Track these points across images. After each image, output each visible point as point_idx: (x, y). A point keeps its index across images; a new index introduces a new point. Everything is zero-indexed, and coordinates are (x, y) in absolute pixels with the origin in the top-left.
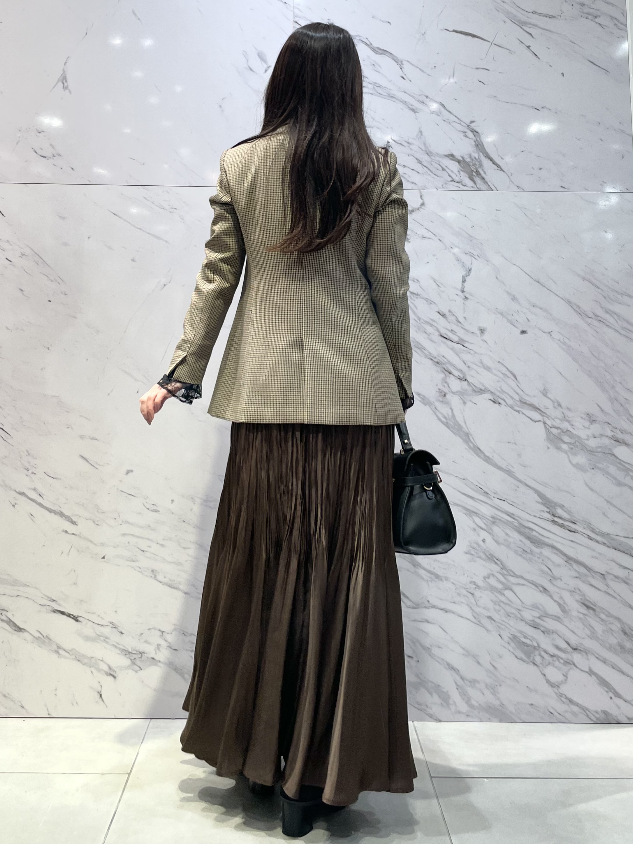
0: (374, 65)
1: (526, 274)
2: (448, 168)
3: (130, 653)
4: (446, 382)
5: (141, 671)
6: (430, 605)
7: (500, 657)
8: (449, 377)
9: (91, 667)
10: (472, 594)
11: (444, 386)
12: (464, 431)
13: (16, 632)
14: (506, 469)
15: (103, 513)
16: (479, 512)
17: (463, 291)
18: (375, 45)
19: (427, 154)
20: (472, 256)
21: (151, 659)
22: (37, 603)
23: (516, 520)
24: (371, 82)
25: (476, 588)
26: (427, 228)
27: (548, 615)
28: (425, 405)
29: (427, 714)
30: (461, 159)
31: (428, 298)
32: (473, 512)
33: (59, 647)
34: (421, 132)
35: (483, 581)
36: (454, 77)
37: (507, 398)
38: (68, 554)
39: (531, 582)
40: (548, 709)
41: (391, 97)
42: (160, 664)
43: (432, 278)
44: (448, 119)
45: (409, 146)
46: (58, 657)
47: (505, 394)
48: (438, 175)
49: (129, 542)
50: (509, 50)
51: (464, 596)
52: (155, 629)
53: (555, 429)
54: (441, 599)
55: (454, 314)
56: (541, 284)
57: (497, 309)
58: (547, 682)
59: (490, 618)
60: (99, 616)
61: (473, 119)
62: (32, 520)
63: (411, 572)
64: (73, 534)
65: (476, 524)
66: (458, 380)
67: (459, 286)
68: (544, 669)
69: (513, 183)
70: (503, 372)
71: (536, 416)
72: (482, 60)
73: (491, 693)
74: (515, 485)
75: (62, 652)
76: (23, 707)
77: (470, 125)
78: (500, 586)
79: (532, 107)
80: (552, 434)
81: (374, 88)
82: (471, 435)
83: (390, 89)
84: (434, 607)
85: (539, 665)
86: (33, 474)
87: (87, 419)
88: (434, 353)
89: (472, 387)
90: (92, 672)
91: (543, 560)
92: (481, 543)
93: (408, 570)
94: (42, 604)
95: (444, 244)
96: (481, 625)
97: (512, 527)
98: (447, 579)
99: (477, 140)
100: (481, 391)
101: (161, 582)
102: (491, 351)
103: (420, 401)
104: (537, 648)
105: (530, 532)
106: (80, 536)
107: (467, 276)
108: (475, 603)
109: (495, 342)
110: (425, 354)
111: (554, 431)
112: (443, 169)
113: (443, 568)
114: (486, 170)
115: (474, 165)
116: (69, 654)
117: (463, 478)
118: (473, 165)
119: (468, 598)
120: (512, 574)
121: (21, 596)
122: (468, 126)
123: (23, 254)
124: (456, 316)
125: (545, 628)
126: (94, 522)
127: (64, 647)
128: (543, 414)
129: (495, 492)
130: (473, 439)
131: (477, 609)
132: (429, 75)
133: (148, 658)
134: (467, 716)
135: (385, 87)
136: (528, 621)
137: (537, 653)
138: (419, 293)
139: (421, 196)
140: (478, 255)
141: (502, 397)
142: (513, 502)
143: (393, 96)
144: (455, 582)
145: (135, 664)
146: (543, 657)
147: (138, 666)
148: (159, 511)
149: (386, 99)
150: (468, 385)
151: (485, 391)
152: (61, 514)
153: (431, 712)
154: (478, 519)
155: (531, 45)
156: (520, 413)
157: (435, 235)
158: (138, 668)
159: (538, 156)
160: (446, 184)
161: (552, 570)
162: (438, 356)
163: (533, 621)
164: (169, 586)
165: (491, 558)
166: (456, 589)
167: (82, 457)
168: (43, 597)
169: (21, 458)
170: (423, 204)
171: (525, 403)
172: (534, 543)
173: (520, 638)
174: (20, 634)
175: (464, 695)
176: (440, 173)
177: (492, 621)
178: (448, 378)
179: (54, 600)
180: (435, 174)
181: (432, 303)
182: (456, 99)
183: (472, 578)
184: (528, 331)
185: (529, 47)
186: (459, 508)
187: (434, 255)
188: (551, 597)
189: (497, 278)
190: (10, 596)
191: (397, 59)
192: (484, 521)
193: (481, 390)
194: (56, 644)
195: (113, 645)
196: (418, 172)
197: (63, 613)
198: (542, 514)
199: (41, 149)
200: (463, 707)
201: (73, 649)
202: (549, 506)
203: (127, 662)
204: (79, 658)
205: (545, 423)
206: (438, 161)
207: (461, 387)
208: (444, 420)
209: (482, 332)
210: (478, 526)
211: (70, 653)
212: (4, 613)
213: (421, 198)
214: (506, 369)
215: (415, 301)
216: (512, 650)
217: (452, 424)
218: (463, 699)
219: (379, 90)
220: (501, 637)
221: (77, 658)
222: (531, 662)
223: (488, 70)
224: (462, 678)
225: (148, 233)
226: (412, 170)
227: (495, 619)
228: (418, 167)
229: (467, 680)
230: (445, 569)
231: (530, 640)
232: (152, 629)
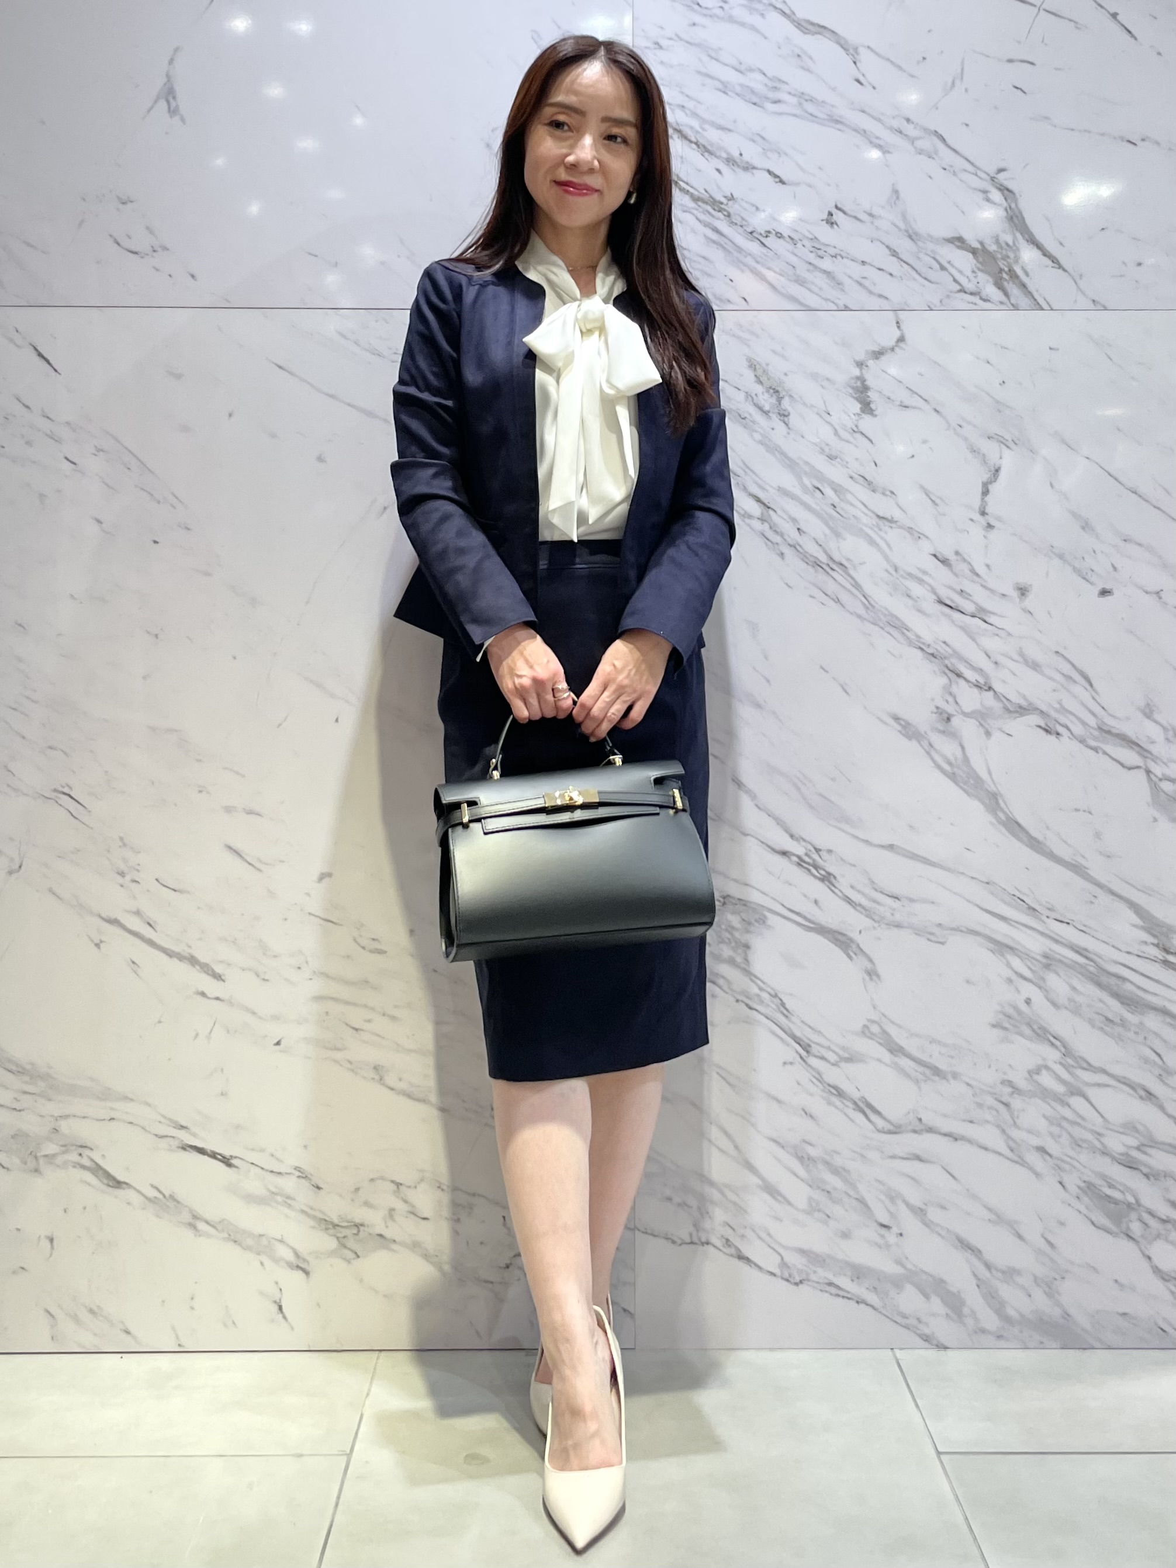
0: (799, 56)
1: (1109, 474)
2: (953, 266)
3: (335, 1226)
4: (951, 694)
5: (359, 1259)
6: (923, 1128)
7: (1062, 1224)
8: (957, 683)
9: (258, 1254)
10: (1007, 1105)
11: (947, 702)
12: (987, 790)
13: (111, 1189)
14: (1070, 860)
15: (275, 956)
16: (1020, 948)
17: (983, 513)
18: (801, 14)
19: (910, 237)
20: (1002, 442)
21: (378, 1237)
22: (150, 1132)
23: (1092, 960)
24: (793, 92)
25: (1013, 1093)
26: (909, 387)
27: (1156, 1143)
28: (909, 738)
29: (921, 1336)
30: (978, 246)
31: (913, 527)
32: (1008, 946)
33: (196, 1217)
34: (896, 192)
35: (1026, 1079)
36: (962, 79)
37: (1071, 721)
38: (209, 1037)
39: (1123, 1080)
40: (1156, 1324)
41: (837, 121)
42: (394, 1247)
43: (922, 487)
44: (951, 166)
45: (872, 223)
46: (195, 1236)
47: (1068, 715)
48: (933, 280)
49: (327, 1013)
50: (1075, 22)
51: (990, 1108)
52: (382, 1178)
53: (1169, 783)
54: (945, 1116)
55: (969, 560)
56: (1140, 496)
57: (1052, 547)
58: (1154, 1272)
59: (1042, 1150)
60: (272, 1155)
61: (1002, 165)
62: (135, 973)
63: (884, 1063)
64: (217, 999)
65: (1013, 969)
66: (976, 690)
67: (977, 503)
68: (1148, 1246)
69: (1083, 293)
70: (1065, 673)
71: (1131, 757)
72: (1019, 42)
73: (1045, 1293)
74: (1090, 893)
75: (201, 1226)
76: (128, 1332)
77: (995, 176)
78: (1061, 1089)
79: (1122, 139)
80: (1162, 793)
81: (800, 104)
82: (1001, 796)
83: (833, 106)
84: (930, 1130)
85: (1139, 1239)
86: (134, 884)
87: (237, 773)
88: (927, 637)
89: (1002, 701)
90: (262, 1264)
91: (1145, 1038)
92: (1023, 1007)
93: (880, 1060)
94: (161, 1133)
95: (944, 418)
96: (1026, 1165)
97: (1083, 975)
98: (955, 1076)
99: (1010, 208)
100: (1022, 710)
101: (392, 1089)
102: (1041, 632)
103: (900, 732)
104: (1136, 1206)
105: (1119, 983)
106: (231, 1003)
107: (991, 483)
108: (1012, 1122)
109: (1049, 613)
110: (908, 638)
111: (1166, 786)
112: (943, 268)
113: (949, 1056)
114: (1029, 268)
115: (1006, 258)
116: (217, 1229)
117: (987, 881)
118: (1003, 259)
119: (997, 1111)
120: (1085, 1065)
121: (119, 1120)
122: (992, 179)
123: (99, 450)
124: (971, 565)
125: (1150, 1167)
126: (258, 976)
127: (207, 1216)
128: (1145, 754)
129: (1050, 907)
130: (1006, 806)
131: (1015, 1134)
132: (912, 76)
133: (370, 1234)
134: (999, 1337)
135: (823, 102)
136: (1117, 1156)
137: (1134, 1216)
138: (895, 519)
139: (898, 323)
140: (1013, 441)
141: (1061, 722)
142: (1085, 926)
143: (838, 119)
144: (973, 1083)
145: (345, 1247)
146: (1146, 1224)
147: (349, 1249)
148: (385, 952)
149: (824, 125)
150: (995, 698)
151: (1029, 710)
152: (193, 961)
153: (927, 1331)
154: (1016, 957)
155: (1117, 11)
156: (1100, 752)
157: (926, 400)
158: (350, 1255)
159: (1134, 239)
160: (948, 297)
161: (1163, 1056)
162: (934, 642)
163: (1127, 1154)
164: (409, 1096)
165: (1043, 1034)
166: (973, 1096)
167: (230, 848)
168: (162, 1120)
169: (109, 851)
170: (901, 339)
171: (1109, 732)
172: (1128, 1005)
173: (1100, 1188)
174: (120, 1192)
175: (993, 1297)
176: (936, 275)
177: (1048, 1158)
178: (953, 683)
179: (183, 1127)
180: (926, 279)
181: (921, 536)
182: (967, 125)
183: (1005, 1073)
184: (1115, 591)
185: (1114, 16)
186: (979, 939)
187: (925, 442)
188: (1162, 1108)
189: (1052, 486)
190: (98, 1120)
191: (846, 42)
192: (1029, 964)
193: (1021, 707)
194: (191, 1211)
195: (303, 1211)
196: (891, 275)
197: (201, 1151)
198: (1144, 948)
199: (129, 237)
200: (990, 1320)
201: (223, 1220)
202: (1155, 933)
203: (333, 1244)
204: (236, 1237)
205: (1148, 772)
206: (932, 251)
207: (981, 704)
208: (947, 767)
209: (1023, 594)
210: (1016, 973)
211: (220, 1227)
212: (86, 1152)
213: (899, 327)
214: (1069, 666)
215: (886, 533)
216: (1085, 1211)
217: (964, 776)
218: (990, 1306)
219: (810, 108)
220: (1063, 1186)
221: (232, 1237)
222: (1121, 1232)
223: (1032, 64)
224: (988, 1266)
225: (349, 405)
226: (880, 269)
227: (1050, 1151)
228: (892, 265)
229: (997, 1270)
230: (952, 1057)
231: (1122, 1192)
232: (377, 1179)
